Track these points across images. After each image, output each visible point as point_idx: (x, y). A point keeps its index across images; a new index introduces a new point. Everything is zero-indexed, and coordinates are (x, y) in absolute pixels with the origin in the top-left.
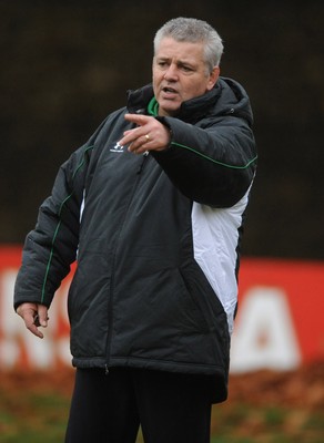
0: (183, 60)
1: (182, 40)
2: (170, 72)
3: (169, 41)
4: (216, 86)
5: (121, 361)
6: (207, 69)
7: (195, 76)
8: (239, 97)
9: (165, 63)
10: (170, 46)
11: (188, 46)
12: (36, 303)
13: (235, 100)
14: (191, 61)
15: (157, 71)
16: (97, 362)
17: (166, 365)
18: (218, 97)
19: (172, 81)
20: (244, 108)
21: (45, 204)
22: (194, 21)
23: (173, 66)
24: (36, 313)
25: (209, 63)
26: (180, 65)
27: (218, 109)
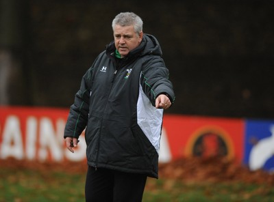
0: (126, 34)
1: (124, 26)
2: (121, 40)
3: (119, 27)
4: (143, 41)
5: (104, 165)
6: (137, 35)
7: (132, 39)
8: (155, 45)
9: (119, 36)
10: (119, 29)
11: (127, 28)
12: (72, 137)
13: (153, 46)
14: (129, 33)
15: (116, 40)
16: (93, 164)
17: (124, 169)
18: (145, 46)
19: (123, 44)
20: (158, 50)
21: (78, 93)
22: (128, 13)
23: (122, 38)
24: (72, 141)
25: (138, 32)
26: (125, 36)
27: (145, 52)
